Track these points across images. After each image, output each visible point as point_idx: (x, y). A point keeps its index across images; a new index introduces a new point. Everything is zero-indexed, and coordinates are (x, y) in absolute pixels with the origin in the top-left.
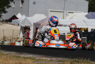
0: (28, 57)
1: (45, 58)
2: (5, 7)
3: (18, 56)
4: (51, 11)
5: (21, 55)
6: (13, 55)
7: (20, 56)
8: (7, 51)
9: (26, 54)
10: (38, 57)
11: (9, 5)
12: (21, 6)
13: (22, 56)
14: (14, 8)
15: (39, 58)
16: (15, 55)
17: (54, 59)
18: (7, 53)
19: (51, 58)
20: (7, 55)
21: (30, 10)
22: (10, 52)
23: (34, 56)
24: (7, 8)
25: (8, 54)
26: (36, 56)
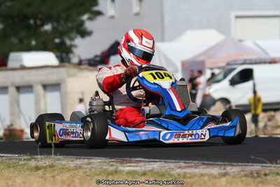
0: (147, 169)
1: (201, 170)
2: (85, 17)
3: (112, 168)
4: (237, 17)
5: (125, 167)
6: (96, 168)
7: (121, 171)
8: (77, 159)
9: (140, 161)
10: (180, 167)
11: (96, 9)
12: (136, 9)
13: (127, 168)
14: (112, 17)
15: (184, 170)
16: (105, 167)
17: (233, 169)
18: (79, 162)
19: (224, 169)
20: (77, 169)
21: (167, 20)
22: (86, 161)
23: (166, 164)
24: (90, 19)
25: (80, 167)
26: (172, 165)
